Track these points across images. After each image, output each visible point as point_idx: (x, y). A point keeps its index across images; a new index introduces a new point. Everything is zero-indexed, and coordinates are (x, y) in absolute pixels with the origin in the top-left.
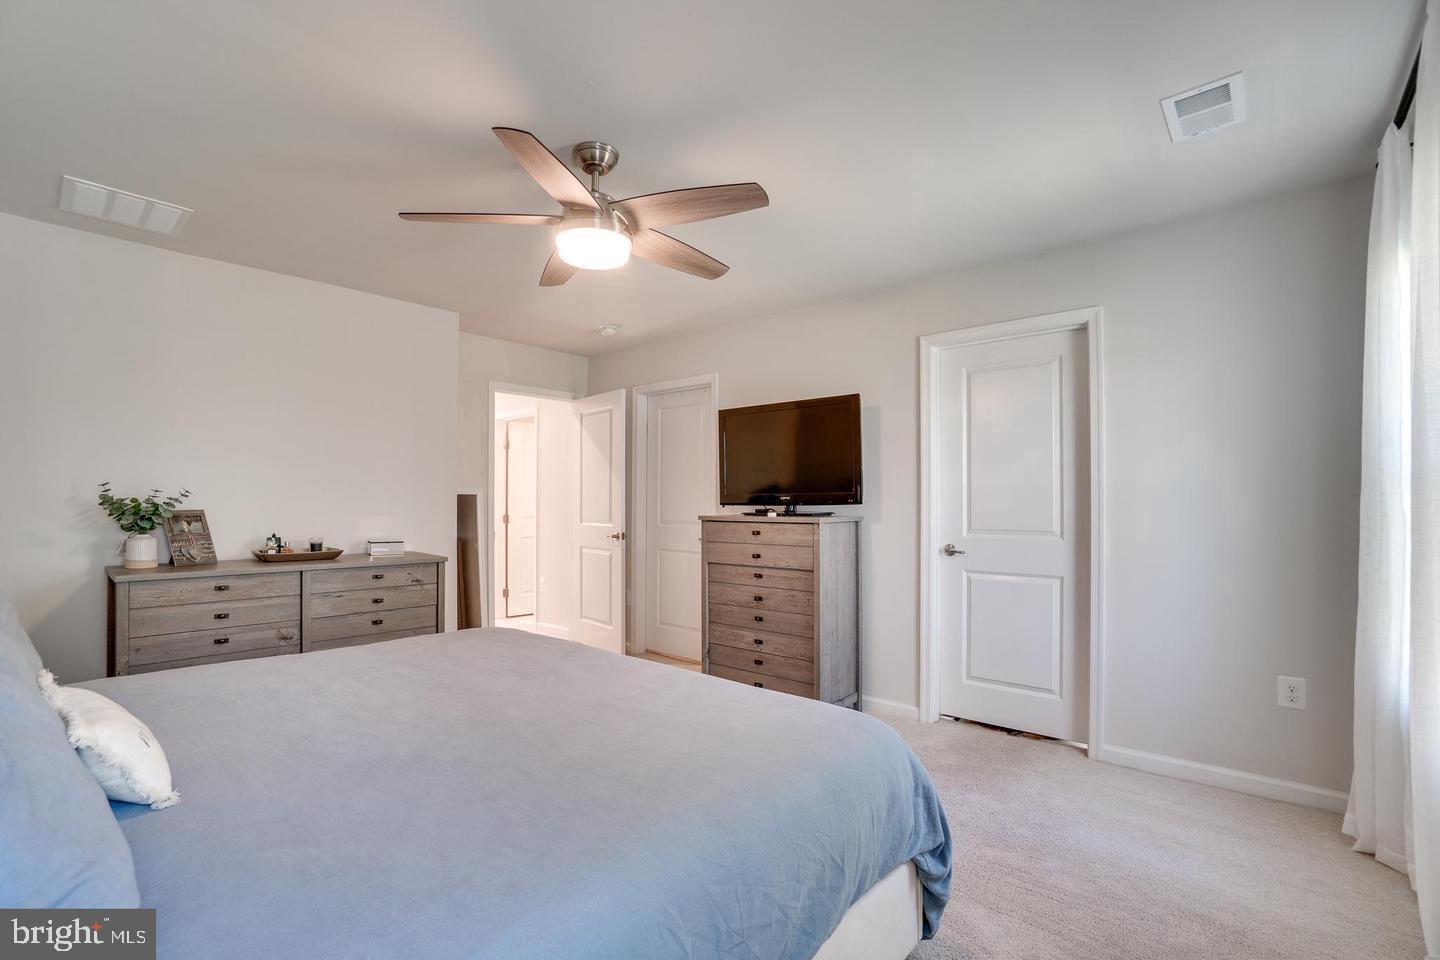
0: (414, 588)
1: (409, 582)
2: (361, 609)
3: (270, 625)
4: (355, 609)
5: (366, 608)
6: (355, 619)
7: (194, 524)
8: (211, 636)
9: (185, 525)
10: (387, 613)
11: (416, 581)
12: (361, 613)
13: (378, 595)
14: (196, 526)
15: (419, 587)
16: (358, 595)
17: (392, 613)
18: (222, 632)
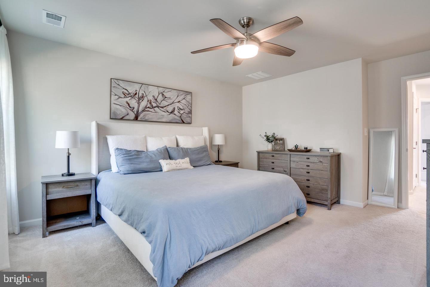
0: (320, 164)
1: (318, 162)
2: (303, 168)
3: (282, 167)
4: (301, 167)
5: (305, 168)
6: (302, 170)
7: (281, 141)
8: (271, 167)
9: (278, 141)
10: (311, 170)
11: (320, 161)
12: (303, 169)
13: (308, 164)
14: (281, 142)
15: (321, 164)
16: (302, 163)
17: (313, 170)
18: (273, 166)
